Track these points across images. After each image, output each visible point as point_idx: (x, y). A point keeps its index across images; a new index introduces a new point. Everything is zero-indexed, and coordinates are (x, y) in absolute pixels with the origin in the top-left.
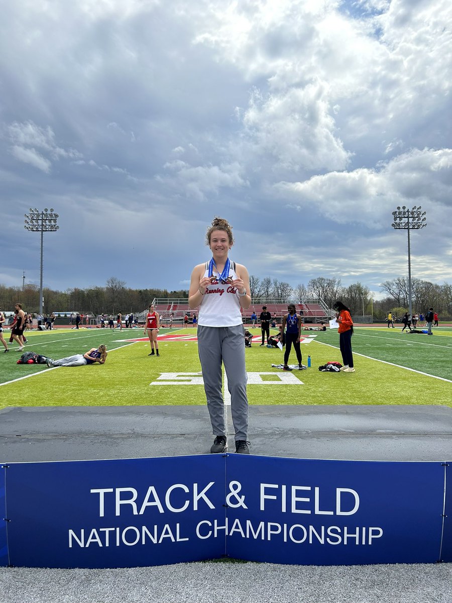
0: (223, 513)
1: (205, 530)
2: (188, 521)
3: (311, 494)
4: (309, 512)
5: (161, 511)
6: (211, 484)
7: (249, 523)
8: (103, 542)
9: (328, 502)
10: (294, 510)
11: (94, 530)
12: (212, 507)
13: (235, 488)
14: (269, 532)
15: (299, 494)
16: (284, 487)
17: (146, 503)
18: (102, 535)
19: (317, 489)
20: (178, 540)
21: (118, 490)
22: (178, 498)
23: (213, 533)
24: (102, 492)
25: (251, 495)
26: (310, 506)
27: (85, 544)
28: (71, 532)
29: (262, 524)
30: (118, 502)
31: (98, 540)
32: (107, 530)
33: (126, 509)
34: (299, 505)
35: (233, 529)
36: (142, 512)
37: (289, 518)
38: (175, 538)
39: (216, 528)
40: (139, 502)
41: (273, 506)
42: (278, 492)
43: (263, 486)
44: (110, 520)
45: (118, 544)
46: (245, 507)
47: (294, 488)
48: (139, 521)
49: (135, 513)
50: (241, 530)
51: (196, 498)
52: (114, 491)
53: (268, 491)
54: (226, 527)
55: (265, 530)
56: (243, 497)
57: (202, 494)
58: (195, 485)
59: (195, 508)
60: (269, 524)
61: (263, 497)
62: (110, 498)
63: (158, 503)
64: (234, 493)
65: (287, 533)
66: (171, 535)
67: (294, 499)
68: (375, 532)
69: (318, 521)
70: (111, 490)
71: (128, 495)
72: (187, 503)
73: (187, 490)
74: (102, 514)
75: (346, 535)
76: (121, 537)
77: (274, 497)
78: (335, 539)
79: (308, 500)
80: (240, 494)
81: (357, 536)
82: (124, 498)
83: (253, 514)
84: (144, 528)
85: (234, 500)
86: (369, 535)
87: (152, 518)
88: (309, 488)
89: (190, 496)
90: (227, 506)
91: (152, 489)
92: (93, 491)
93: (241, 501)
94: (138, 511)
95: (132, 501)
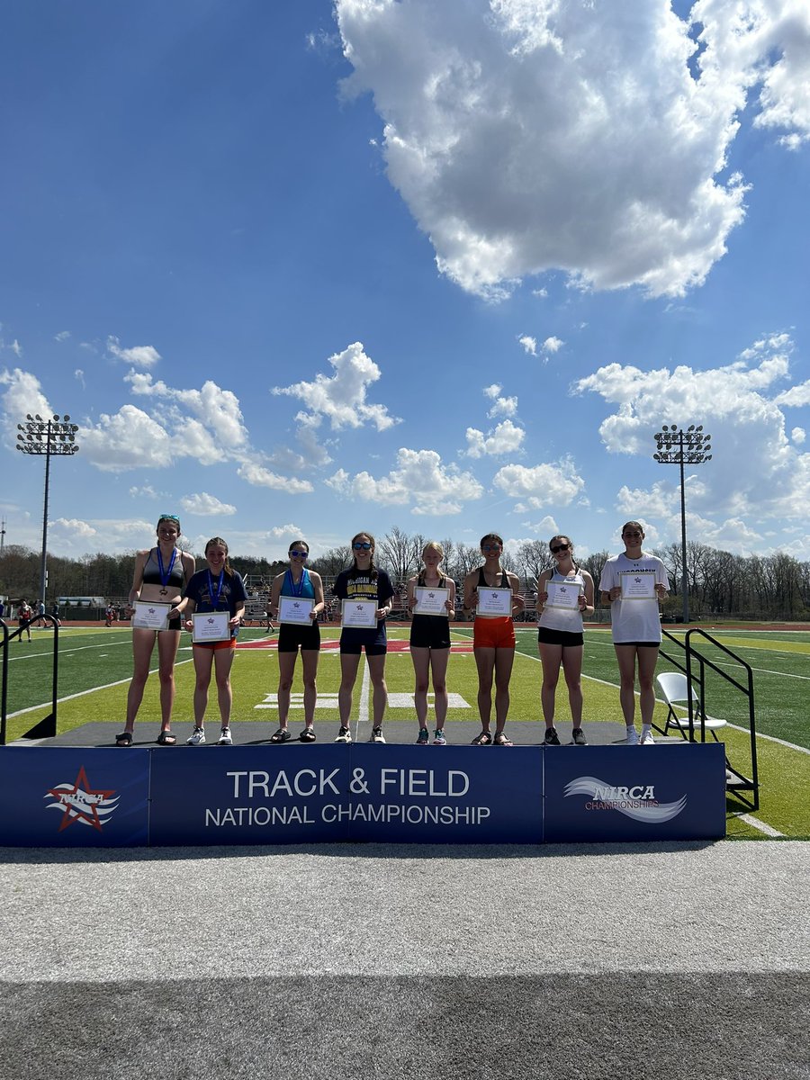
0: (347, 798)
1: (330, 813)
2: (315, 803)
3: (426, 777)
4: (425, 794)
5: (291, 794)
6: (337, 770)
7: (370, 806)
8: (237, 821)
9: (441, 784)
10: (411, 793)
11: (229, 810)
12: (337, 792)
13: (358, 775)
14: (389, 814)
15: (416, 777)
16: (403, 771)
17: (276, 786)
18: (236, 815)
19: (432, 772)
20: (305, 821)
21: (252, 774)
22: (306, 782)
23: (337, 817)
24: (237, 775)
25: (373, 779)
26: (426, 788)
27: (221, 823)
28: (208, 811)
29: (383, 807)
30: (252, 785)
31: (232, 819)
32: (241, 810)
33: (259, 791)
34: (416, 788)
35: (356, 814)
36: (272, 795)
37: (408, 801)
38: (303, 821)
39: (340, 813)
40: (271, 785)
41: (392, 789)
42: (397, 777)
43: (384, 771)
44: (244, 801)
45: (250, 824)
46: (367, 792)
47: (411, 772)
48: (270, 803)
49: (267, 795)
50: (363, 814)
51: (322, 783)
52: (248, 774)
53: (388, 776)
54: (350, 812)
55: (385, 813)
56: (366, 783)
57: (328, 780)
58: (322, 771)
59: (322, 793)
60: (389, 807)
61: (384, 781)
62: (244, 780)
63: (287, 786)
64: (358, 779)
65: (405, 813)
66: (298, 817)
67: (412, 782)
68: (484, 812)
69: (433, 802)
70: (246, 773)
71: (261, 779)
72: (314, 787)
73: (314, 776)
74: (236, 796)
75: (457, 815)
76: (253, 817)
77: (394, 781)
78: (447, 819)
79: (424, 782)
80: (363, 780)
81: (467, 815)
82: (257, 780)
83: (374, 798)
84: (274, 809)
85: (357, 786)
86: (478, 814)
87: (282, 800)
88: (425, 772)
89: (317, 781)
90: (351, 792)
91: (282, 773)
92: (229, 774)
93: (364, 786)
94: (270, 792)
95: (264, 784)
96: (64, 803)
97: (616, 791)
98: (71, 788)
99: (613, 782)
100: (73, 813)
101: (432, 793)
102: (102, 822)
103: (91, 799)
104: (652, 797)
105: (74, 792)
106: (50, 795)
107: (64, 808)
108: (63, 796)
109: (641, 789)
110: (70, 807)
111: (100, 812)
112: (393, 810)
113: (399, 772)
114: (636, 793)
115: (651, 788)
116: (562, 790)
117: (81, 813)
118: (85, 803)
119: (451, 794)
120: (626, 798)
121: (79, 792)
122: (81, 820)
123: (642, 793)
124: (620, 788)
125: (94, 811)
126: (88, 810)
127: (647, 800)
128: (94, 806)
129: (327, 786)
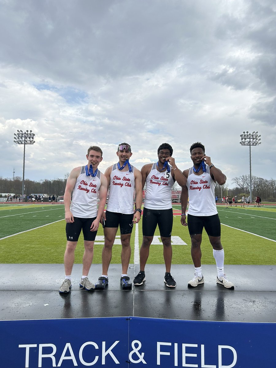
3: (197, 351)
5: (76, 364)
6: (117, 342)
9: (211, 358)
10: (184, 365)
12: (117, 362)
13: (136, 346)
15: (188, 350)
16: (176, 345)
17: (63, 358)
19: (203, 346)
21: (41, 346)
22: (90, 354)
24: (28, 347)
25: (149, 351)
26: (197, 360)
30: (41, 356)
33: (47, 361)
34: (189, 360)
36: (59, 365)
40: (58, 356)
41: (167, 360)
42: (170, 349)
43: (159, 344)
46: (144, 362)
47: (184, 346)
49: (54, 365)
51: (104, 354)
52: (38, 346)
53: (163, 349)
56: (143, 354)
57: (109, 351)
58: (104, 343)
59: (103, 363)
61: (159, 353)
62: (34, 353)
63: (73, 357)
64: (136, 350)
67: (184, 355)
70: (35, 346)
71: (49, 350)
72: (97, 358)
73: (97, 347)
74: (27, 366)
77: (168, 354)
79: (195, 355)
80: (140, 352)
82: (45, 352)
85: (135, 357)
88: (196, 346)
89: (99, 352)
90: (130, 362)
91: (68, 345)
92: (20, 346)
93: (141, 357)
94: (57, 364)
95: (51, 356)
101: (203, 365)
113: (173, 346)
119: (220, 365)
129: (108, 356)
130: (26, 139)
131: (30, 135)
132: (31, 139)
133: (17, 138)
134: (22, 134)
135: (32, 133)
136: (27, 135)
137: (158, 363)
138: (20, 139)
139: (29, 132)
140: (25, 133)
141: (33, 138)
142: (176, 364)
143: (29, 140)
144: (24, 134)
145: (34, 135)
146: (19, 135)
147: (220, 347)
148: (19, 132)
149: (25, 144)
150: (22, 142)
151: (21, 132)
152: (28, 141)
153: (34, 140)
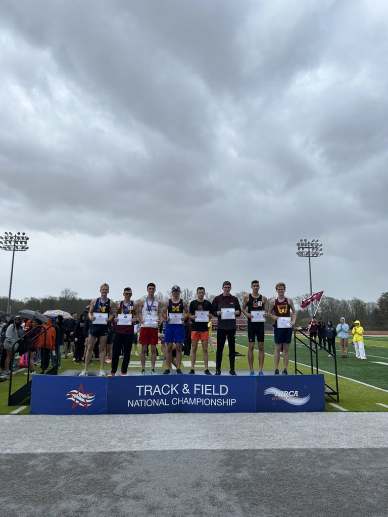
0: (181, 396)
1: (175, 401)
2: (169, 398)
3: (211, 388)
4: (211, 394)
5: (160, 394)
6: (177, 385)
7: (190, 399)
8: (140, 405)
9: (217, 391)
10: (206, 394)
11: (137, 401)
12: (178, 393)
13: (186, 386)
15: (208, 387)
16: (203, 385)
17: (155, 391)
18: (140, 402)
19: (214, 386)
20: (166, 405)
21: (146, 386)
22: (166, 389)
23: (178, 403)
24: (140, 387)
25: (191, 388)
26: (211, 392)
27: (134, 406)
28: (129, 401)
29: (195, 399)
30: (146, 391)
31: (138, 404)
32: (141, 400)
33: (148, 393)
34: (208, 392)
35: (185, 401)
37: (204, 397)
39: (179, 401)
40: (153, 391)
41: (199, 392)
42: (200, 387)
43: (195, 385)
44: (142, 397)
45: (145, 406)
46: (189, 393)
47: (206, 386)
48: (152, 398)
49: (151, 394)
50: (187, 402)
51: (172, 390)
53: (197, 387)
54: (182, 401)
55: (196, 401)
57: (174, 388)
58: (172, 385)
59: (172, 393)
60: (197, 399)
61: (195, 389)
62: (143, 389)
63: (159, 391)
64: (185, 388)
65: (203, 402)
66: (163, 403)
67: (206, 389)
68: (233, 401)
69: (214, 397)
70: (143, 386)
72: (169, 391)
73: (169, 387)
74: (140, 395)
75: (223, 402)
76: (146, 403)
77: (199, 389)
78: (220, 404)
79: (210, 390)
80: (187, 389)
81: (227, 402)
82: (148, 389)
83: (192, 395)
84: (154, 400)
85: (185, 391)
86: (231, 402)
87: (157, 397)
88: (211, 385)
89: (170, 389)
90: (183, 393)
91: (157, 386)
92: (137, 386)
93: (188, 391)
94: (152, 393)
95: (150, 390)
96: (74, 398)
97: (284, 393)
98: (76, 392)
99: (283, 389)
100: (77, 402)
101: (214, 394)
102: (88, 405)
103: (84, 396)
104: (297, 395)
105: (78, 393)
106: (68, 394)
107: (74, 400)
108: (73, 395)
109: (293, 392)
110: (76, 399)
111: (87, 401)
112: (199, 400)
113: (201, 386)
114: (291, 394)
115: (297, 392)
116: (263, 392)
117: (80, 402)
118: (82, 398)
119: (221, 394)
120: (287, 395)
121: (80, 394)
122: (80, 404)
123: (293, 394)
124: (285, 392)
125: (86, 401)
126: (83, 400)
127: (296, 396)
128: (85, 399)
129: (174, 391)
130: (16, 244)
131: (23, 238)
132: (24, 244)
133: (3, 242)
134: (11, 238)
135: (25, 236)
136: (19, 238)
137: (195, 393)
138: (8, 244)
139: (21, 235)
140: (16, 236)
141: (26, 243)
142: (202, 394)
143: (21, 245)
144: (14, 238)
145: (28, 239)
146: (7, 239)
147: (221, 386)
148: (7, 234)
149: (14, 250)
150: (10, 248)
151: (10, 235)
152: (19, 247)
153: (28, 245)
